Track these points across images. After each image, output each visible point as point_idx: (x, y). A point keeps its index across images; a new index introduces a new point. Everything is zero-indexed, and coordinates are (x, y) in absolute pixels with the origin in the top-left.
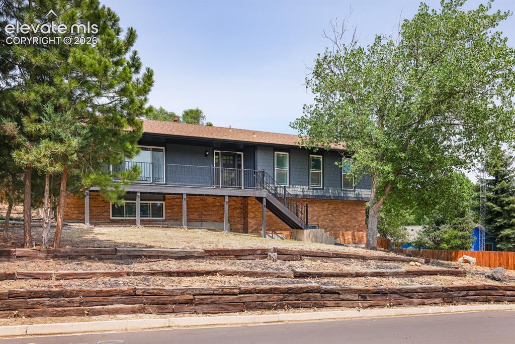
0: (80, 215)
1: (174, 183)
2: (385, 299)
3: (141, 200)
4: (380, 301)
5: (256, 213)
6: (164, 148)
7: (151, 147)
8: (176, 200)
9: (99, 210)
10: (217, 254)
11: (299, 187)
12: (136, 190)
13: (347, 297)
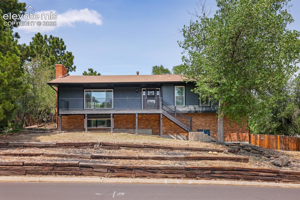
0: (69, 127)
1: (118, 108)
2: (131, 172)
3: (88, 118)
4: (127, 174)
5: (166, 123)
6: (113, 90)
7: (106, 90)
8: (120, 117)
9: (79, 124)
10: (64, 145)
11: (192, 106)
12: (85, 113)
13: (99, 170)
